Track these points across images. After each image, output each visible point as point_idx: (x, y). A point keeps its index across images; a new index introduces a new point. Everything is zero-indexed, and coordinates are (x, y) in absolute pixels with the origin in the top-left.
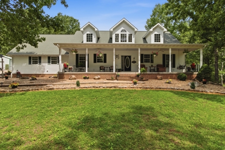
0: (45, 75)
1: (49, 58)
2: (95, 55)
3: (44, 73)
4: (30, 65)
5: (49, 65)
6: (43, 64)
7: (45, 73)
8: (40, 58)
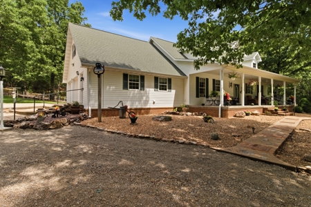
0: (150, 109)
1: (156, 79)
2: (214, 80)
3: (148, 107)
4: (125, 91)
5: (156, 92)
6: (147, 89)
7: (150, 105)
8: (143, 78)
